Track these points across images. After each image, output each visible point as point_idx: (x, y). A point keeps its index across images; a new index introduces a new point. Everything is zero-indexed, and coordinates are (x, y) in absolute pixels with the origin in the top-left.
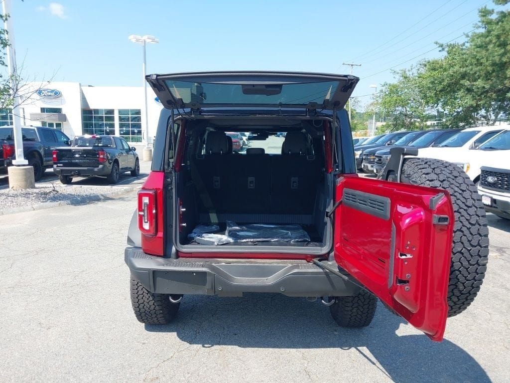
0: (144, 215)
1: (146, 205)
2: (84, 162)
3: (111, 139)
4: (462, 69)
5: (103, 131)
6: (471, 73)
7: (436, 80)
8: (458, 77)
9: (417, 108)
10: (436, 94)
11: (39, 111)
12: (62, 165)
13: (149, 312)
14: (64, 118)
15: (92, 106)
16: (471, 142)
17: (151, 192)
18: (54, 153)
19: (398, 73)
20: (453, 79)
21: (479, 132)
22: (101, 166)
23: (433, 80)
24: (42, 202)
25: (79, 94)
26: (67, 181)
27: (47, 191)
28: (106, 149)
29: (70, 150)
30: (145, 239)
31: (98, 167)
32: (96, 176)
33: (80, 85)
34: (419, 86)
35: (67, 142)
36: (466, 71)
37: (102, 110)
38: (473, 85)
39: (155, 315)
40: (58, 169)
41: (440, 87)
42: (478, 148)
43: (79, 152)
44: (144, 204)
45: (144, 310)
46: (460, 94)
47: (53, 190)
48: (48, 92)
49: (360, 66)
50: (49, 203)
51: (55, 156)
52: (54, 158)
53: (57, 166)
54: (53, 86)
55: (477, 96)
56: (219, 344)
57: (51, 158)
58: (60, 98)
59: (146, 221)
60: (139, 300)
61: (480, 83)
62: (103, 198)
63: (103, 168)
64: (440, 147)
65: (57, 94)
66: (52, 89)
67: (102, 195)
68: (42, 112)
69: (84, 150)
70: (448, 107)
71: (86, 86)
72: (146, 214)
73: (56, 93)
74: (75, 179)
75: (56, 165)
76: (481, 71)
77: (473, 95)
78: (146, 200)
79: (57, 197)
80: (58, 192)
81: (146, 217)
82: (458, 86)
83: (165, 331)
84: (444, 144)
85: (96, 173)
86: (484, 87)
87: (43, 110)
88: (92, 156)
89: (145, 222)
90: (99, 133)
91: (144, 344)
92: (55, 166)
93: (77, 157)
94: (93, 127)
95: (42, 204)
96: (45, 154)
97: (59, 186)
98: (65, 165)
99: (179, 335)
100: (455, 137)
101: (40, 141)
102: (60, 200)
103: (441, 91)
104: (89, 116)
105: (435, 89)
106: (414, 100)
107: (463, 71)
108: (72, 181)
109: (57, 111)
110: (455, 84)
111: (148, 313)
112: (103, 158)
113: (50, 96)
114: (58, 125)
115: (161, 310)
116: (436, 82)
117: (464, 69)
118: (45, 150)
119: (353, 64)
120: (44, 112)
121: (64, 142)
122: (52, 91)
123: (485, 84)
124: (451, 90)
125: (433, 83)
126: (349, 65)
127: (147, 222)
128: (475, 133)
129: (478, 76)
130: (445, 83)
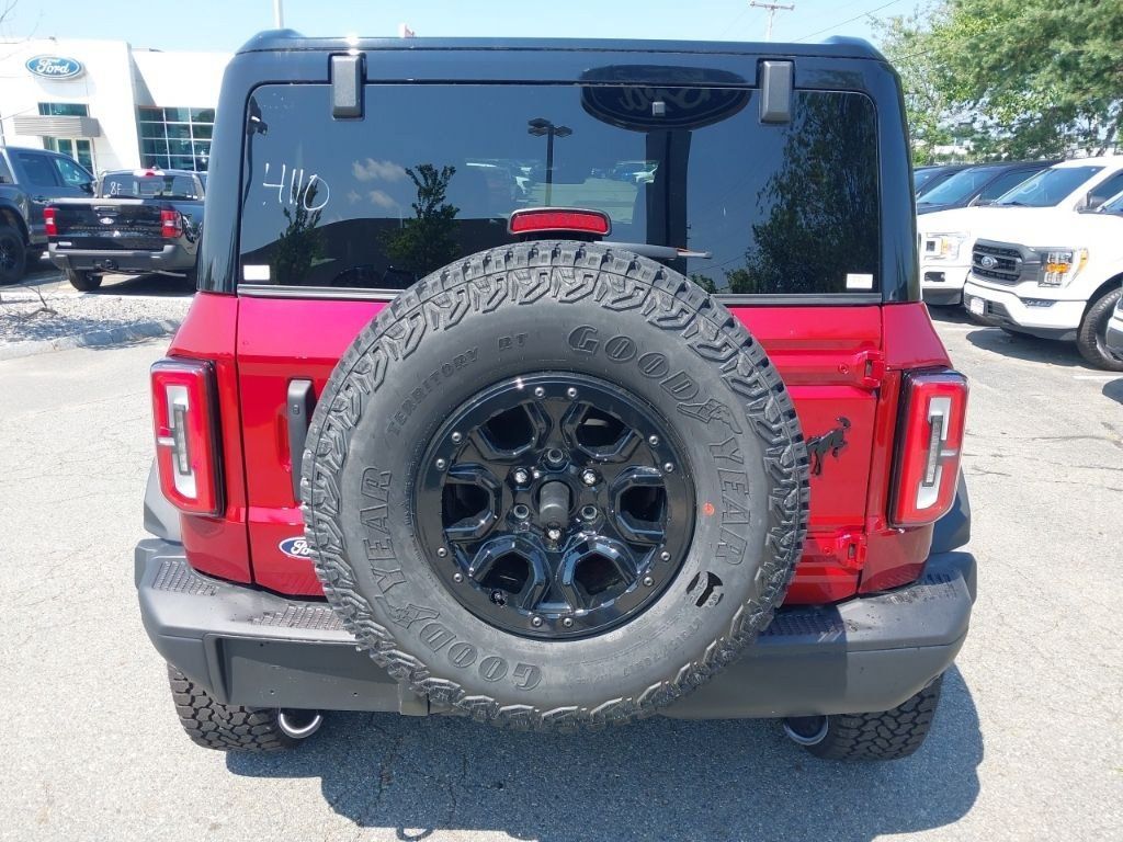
0: (174, 450)
1: (180, 414)
2: (129, 239)
3: (192, 180)
4: (1054, 12)
5: (192, 162)
6: (1077, 21)
7: (982, 40)
8: (1036, 36)
9: (924, 112)
10: (979, 77)
11: (36, 112)
12: (69, 244)
13: (231, 730)
14: (95, 129)
15: (161, 101)
16: (1080, 194)
17: (194, 370)
18: (49, 214)
19: (883, 25)
20: (1022, 40)
21: (1099, 169)
22: (168, 248)
23: (973, 41)
24: (11, 340)
25: (128, 69)
26: (88, 283)
27: (29, 309)
28: (178, 205)
29: (88, 207)
30: (191, 522)
31: (162, 249)
32: (160, 272)
33: (129, 47)
34: (939, 57)
35: (88, 185)
36: (1064, 18)
37: (185, 110)
38: (1081, 53)
39: (251, 737)
40: (62, 254)
41: (991, 59)
42: (1099, 209)
43: (110, 211)
44: (176, 411)
45: (212, 726)
46: (1044, 74)
47: (43, 310)
48: (53, 64)
49: (792, 8)
50: (28, 344)
51: (50, 221)
52: (49, 226)
53: (59, 247)
54: (66, 49)
55: (1084, 81)
56: (448, 824)
57: (42, 227)
58: (83, 80)
59: (185, 467)
60: (193, 698)
61: (1096, 47)
62: (171, 329)
63: (174, 252)
64: (997, 205)
65: (75, 70)
66: (65, 57)
67: (169, 322)
68: (41, 113)
69: (123, 206)
70: (1000, 109)
71: (144, 50)
72: (182, 446)
73: (72, 67)
74: (109, 280)
75: (55, 245)
76: (1104, 16)
77: (1075, 78)
78: (179, 397)
79: (50, 328)
80: (56, 313)
81: (184, 457)
82: (1034, 56)
83: (284, 775)
84: (1007, 197)
85: (156, 264)
86: (1106, 58)
87: (45, 108)
88: (146, 220)
89: (182, 473)
90: (183, 165)
91: (215, 827)
92: (53, 246)
93: (108, 226)
94: (166, 153)
95: (9, 345)
96: (32, 215)
97: (63, 296)
98: (79, 244)
99: (327, 791)
100: (1036, 181)
101: (16, 182)
102: (58, 335)
103: (992, 68)
104: (154, 124)
105: (979, 64)
106: (917, 92)
107: (1057, 16)
108: (102, 284)
109: (78, 110)
110: (1027, 52)
111: (227, 733)
112: (174, 229)
113: (58, 73)
114: (83, 145)
115: (268, 724)
116: (982, 46)
117: (1061, 12)
118: (31, 207)
119: (776, 4)
120: (47, 113)
121: (81, 186)
122: (62, 63)
123: (1111, 49)
124: (1016, 65)
125: (974, 48)
126: (766, 6)
127: (189, 473)
128: (1089, 172)
129: (1095, 28)
130: (1005, 49)
